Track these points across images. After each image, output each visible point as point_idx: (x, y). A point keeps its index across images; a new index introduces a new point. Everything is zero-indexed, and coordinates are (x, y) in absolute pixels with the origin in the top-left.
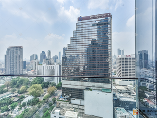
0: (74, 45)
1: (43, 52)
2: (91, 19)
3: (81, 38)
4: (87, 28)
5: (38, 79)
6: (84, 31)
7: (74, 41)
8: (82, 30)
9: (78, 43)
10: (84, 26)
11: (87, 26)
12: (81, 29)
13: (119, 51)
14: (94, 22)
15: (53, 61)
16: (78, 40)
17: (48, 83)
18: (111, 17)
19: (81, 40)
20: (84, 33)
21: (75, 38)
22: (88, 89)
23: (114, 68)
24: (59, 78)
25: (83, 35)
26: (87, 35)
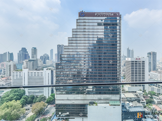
0: (74, 47)
1: (24, 50)
2: (96, 16)
3: (83, 39)
4: (91, 27)
5: (15, 92)
6: (87, 30)
7: (74, 42)
8: (85, 29)
9: (78, 45)
10: (87, 24)
11: (91, 24)
12: (83, 27)
13: (129, 51)
14: (100, 21)
15: (40, 63)
16: (78, 42)
17: (33, 98)
18: (120, 17)
19: (83, 42)
20: (87, 33)
21: (74, 39)
22: (92, 103)
23: (123, 71)
24: (50, 88)
25: (87, 36)
26: (91, 36)
